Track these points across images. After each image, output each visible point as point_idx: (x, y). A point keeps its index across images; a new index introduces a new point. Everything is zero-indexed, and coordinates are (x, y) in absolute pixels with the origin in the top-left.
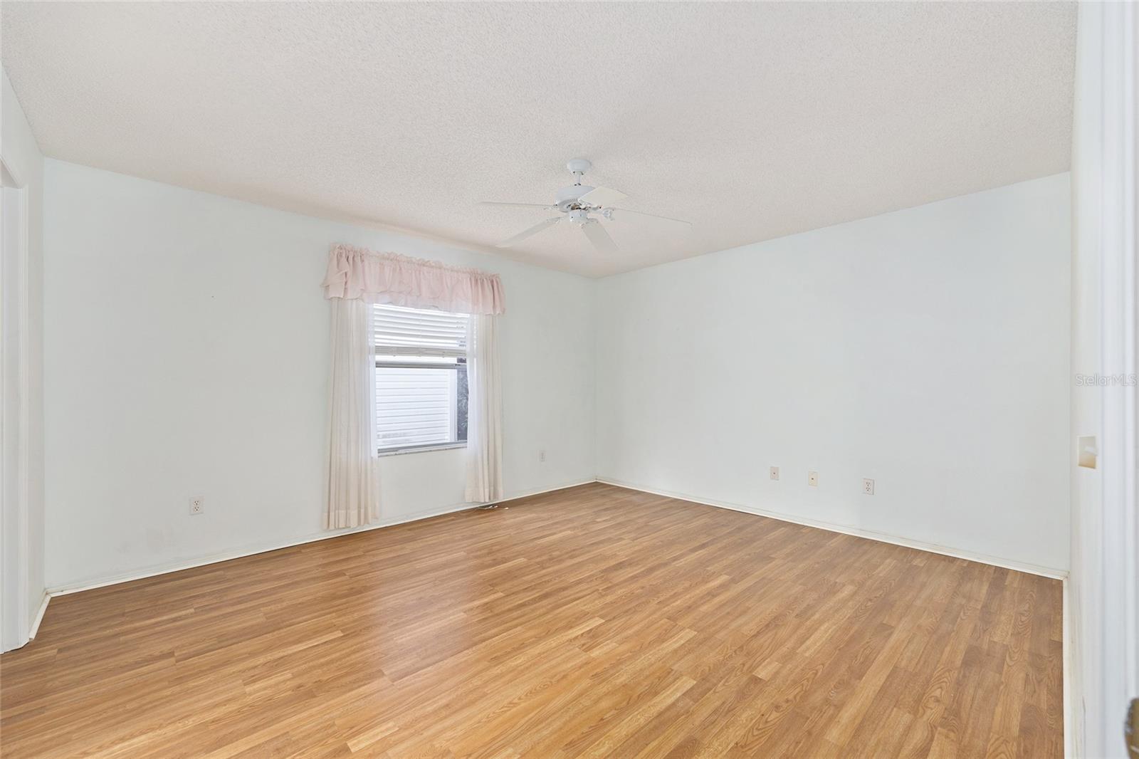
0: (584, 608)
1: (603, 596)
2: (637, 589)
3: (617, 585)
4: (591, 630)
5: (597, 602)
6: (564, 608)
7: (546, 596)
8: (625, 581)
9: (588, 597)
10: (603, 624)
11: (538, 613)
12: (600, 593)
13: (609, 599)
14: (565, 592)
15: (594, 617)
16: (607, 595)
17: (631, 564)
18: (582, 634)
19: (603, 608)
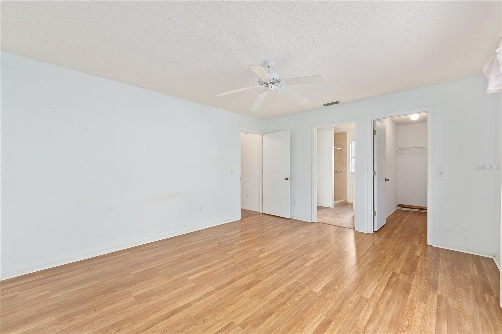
0: (267, 260)
1: (259, 266)
2: (242, 269)
3: (252, 272)
4: (263, 253)
5: (262, 263)
6: (275, 260)
7: (285, 265)
8: (247, 274)
9: (266, 265)
10: (259, 255)
11: (284, 258)
12: (260, 267)
13: (256, 265)
14: (277, 267)
15: (262, 257)
16: (257, 266)
17: (242, 287)
18: (265, 252)
19: (259, 261)
